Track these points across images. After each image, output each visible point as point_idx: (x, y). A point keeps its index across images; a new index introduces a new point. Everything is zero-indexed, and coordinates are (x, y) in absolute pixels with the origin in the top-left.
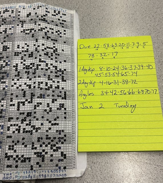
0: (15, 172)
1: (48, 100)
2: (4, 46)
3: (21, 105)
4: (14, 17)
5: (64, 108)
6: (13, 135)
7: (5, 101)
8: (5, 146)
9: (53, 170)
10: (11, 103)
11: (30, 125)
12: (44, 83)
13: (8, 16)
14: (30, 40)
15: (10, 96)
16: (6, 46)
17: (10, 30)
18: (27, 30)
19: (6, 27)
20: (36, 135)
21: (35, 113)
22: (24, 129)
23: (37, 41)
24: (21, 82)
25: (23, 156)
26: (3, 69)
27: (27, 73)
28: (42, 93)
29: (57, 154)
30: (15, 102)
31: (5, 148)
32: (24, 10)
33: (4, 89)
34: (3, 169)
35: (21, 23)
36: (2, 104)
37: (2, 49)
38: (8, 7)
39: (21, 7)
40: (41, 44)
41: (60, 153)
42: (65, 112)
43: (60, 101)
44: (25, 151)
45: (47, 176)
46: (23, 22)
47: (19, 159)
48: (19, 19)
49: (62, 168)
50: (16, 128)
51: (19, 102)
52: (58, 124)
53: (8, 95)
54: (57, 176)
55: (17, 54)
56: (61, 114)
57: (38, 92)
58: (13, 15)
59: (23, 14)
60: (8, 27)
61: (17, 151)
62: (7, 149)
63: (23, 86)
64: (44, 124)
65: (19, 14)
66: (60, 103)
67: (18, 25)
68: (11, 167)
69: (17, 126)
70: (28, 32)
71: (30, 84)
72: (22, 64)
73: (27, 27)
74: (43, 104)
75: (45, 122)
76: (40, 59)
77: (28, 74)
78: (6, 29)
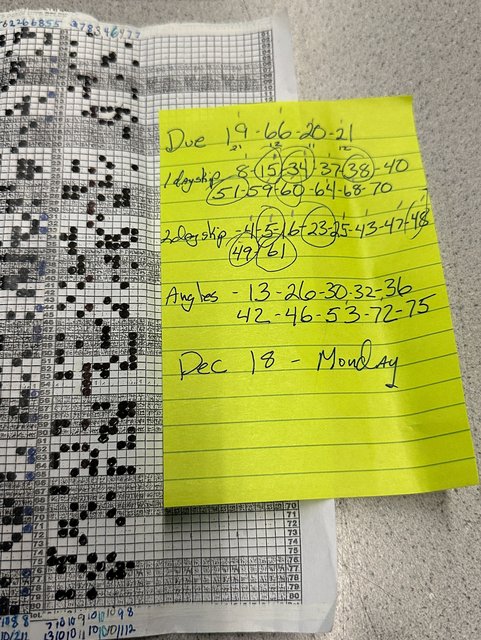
0: (87, 612)
2: (20, 162)
3: (96, 374)
4: (53, 59)
6: (70, 483)
7: (37, 362)
8: (45, 524)
10: (59, 368)
11: (131, 447)
13: (32, 53)
14: (116, 146)
15: (54, 345)
16: (31, 162)
17: (42, 106)
18: (103, 109)
19: (28, 94)
22: (112, 461)
24: (91, 293)
25: (111, 557)
26: (24, 244)
27: (111, 264)
30: (74, 363)
31: (47, 530)
33: (30, 316)
34: (44, 604)
35: (82, 82)
36: (26, 371)
37: (14, 169)
38: (29, 20)
44: (120, 540)
47: (99, 567)
48: (73, 66)
50: (83, 457)
51: (89, 364)
53: (45, 337)
55: (70, 192)
58: (53, 50)
61: (91, 541)
62: (54, 533)
63: (98, 307)
65: (73, 49)
67: (71, 89)
68: (72, 598)
69: (84, 451)
70: (108, 116)
71: (125, 301)
72: (92, 231)
73: (103, 98)
77: (114, 267)
78: (26, 99)
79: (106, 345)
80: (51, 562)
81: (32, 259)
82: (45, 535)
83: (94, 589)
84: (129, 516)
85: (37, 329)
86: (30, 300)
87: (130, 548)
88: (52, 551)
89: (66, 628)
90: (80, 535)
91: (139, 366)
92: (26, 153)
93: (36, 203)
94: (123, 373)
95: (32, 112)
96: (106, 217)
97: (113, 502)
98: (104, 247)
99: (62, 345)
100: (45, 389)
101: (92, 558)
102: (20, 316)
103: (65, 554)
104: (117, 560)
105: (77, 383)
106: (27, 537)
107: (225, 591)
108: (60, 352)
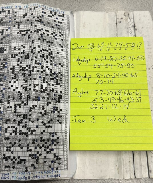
0: (12, 172)
1: (43, 102)
2: (1, 48)
3: (18, 107)
4: (10, 18)
5: (57, 111)
6: (10, 137)
7: (3, 103)
8: (3, 147)
9: (47, 171)
10: (8, 105)
11: (26, 127)
12: (40, 85)
13: (4, 17)
14: (26, 41)
15: (7, 99)
16: (3, 48)
17: (7, 32)
18: (23, 31)
19: (3, 29)
20: (31, 137)
21: (30, 115)
22: (21, 131)
23: (33, 43)
24: (17, 84)
25: (19, 157)
26: (1, 71)
27: (23, 75)
28: (37, 95)
29: (51, 156)
30: (12, 104)
31: (3, 149)
32: (20, 10)
33: (1, 91)
35: (18, 24)
38: (4, 7)
39: (17, 7)
40: (37, 46)
41: (53, 155)
42: (58, 115)
43: (54, 104)
44: (21, 153)
45: (40, 177)
46: (19, 23)
47: (16, 160)
48: (15, 19)
49: (55, 169)
50: (13, 130)
51: (16, 104)
52: (51, 127)
53: (5, 97)
54: (50, 176)
55: (13, 56)
56: (54, 116)
57: (34, 95)
58: (10, 15)
59: (20, 14)
60: (5, 29)
61: (14, 153)
62: (5, 150)
63: (19, 88)
64: (39, 127)
65: (15, 14)
66: (54, 106)
67: (14, 26)
68: (9, 168)
69: (14, 128)
70: (24, 33)
71: (26, 86)
72: (19, 66)
73: (23, 28)
74: (38, 106)
75: (40, 124)
76: (36, 61)
78: (3, 30)
79: (21, 99)
80: (4, 158)
81: (3, 75)
83: (14, 166)
84: (24, 146)
85: (3, 95)
86: (2, 87)
87: (23, 155)
88: (4, 155)
89: (7, 176)
90: (11, 151)
91: (29, 104)
93: (4, 60)
94: (25, 106)
95: (4, 34)
96: (23, 62)
97: (20, 142)
98: (22, 71)
99: (9, 99)
100: (4, 111)
101: (14, 157)
103: (7, 156)
105: (13, 109)
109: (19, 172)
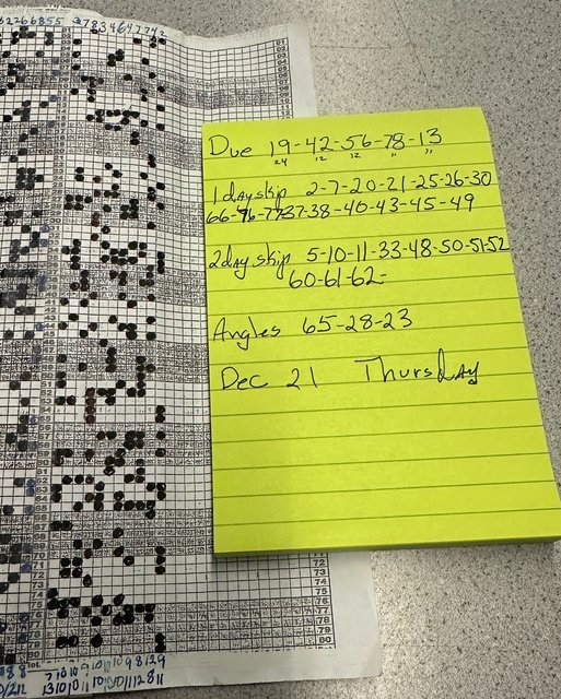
2: (20, 171)
7: (36, 384)
8: (45, 562)
10: (61, 393)
11: (140, 480)
13: (32, 54)
14: (123, 153)
15: (55, 367)
18: (110, 114)
22: (119, 495)
24: (95, 311)
30: (76, 387)
31: (48, 569)
32: (94, 36)
35: (87, 84)
38: (28, 19)
39: (83, 23)
44: (128, 580)
47: (105, 611)
50: (87, 491)
51: (92, 389)
53: (45, 359)
55: (74, 203)
59: (93, 53)
60: (35, 98)
61: (96, 582)
62: (55, 573)
65: (77, 48)
67: (74, 92)
68: (75, 646)
69: (88, 483)
70: (115, 120)
71: (132, 321)
72: (97, 244)
73: (109, 100)
77: (121, 284)
78: (26, 104)
79: (111, 368)
80: (51, 606)
81: (31, 274)
82: (45, 576)
83: (99, 635)
84: (138, 555)
85: (37, 349)
86: (30, 318)
87: (139, 590)
88: (53, 593)
89: (68, 680)
90: (84, 575)
91: (148, 393)
92: (25, 162)
93: (37, 214)
94: (131, 400)
95: (32, 118)
96: (112, 229)
97: (120, 540)
98: (109, 262)
99: (64, 367)
100: (45, 415)
101: (97, 600)
102: (18, 335)
103: (67, 596)
104: (124, 603)
105: (80, 409)
106: (25, 577)
107: (245, 637)
108: (61, 375)
109: (124, 657)
